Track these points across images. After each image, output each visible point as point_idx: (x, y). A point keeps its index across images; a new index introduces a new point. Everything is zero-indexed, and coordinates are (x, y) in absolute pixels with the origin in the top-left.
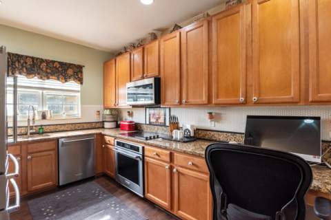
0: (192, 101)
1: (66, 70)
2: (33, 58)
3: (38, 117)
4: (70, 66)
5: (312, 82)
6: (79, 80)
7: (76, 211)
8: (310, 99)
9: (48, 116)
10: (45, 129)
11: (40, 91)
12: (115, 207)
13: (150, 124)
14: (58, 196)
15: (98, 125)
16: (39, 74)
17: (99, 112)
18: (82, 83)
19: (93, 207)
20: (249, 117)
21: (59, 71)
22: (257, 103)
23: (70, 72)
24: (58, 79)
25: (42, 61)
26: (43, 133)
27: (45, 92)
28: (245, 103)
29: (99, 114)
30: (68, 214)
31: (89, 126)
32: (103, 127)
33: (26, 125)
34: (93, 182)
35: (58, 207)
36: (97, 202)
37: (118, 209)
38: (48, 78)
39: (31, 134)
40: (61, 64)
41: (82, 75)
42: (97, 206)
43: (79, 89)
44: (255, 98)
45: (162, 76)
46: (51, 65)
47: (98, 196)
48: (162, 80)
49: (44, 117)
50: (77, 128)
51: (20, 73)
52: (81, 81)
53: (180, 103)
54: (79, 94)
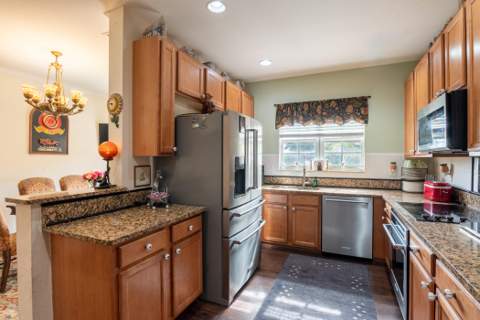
1: (344, 108)
2: (308, 103)
3: (315, 168)
4: (349, 101)
6: (362, 119)
7: (315, 285)
9: (324, 167)
10: (320, 182)
11: (317, 138)
12: (359, 311)
14: (314, 262)
15: (392, 185)
16: (314, 119)
17: (394, 163)
18: (366, 122)
19: (335, 293)
21: (336, 112)
23: (350, 109)
24: (334, 122)
25: (317, 103)
26: (316, 186)
27: (322, 138)
29: (395, 168)
30: (307, 284)
31: (377, 184)
32: (401, 190)
33: (302, 175)
34: (364, 267)
35: (304, 272)
36: (343, 291)
37: (359, 315)
38: (324, 122)
39: (307, 185)
40: (338, 101)
41: (366, 111)
42: (340, 295)
43: (363, 131)
46: (327, 106)
47: (354, 285)
48: (469, 93)
49: (320, 168)
50: (358, 185)
51: (298, 122)
52: (365, 118)
54: (362, 139)
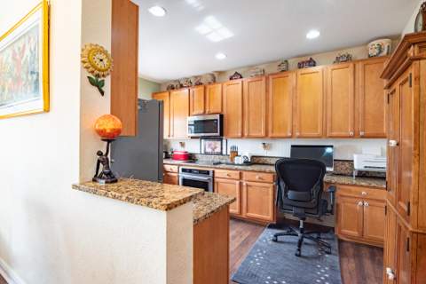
0: (252, 134)
5: (329, 125)
8: (328, 135)
13: (206, 153)
20: (292, 146)
22: (299, 137)
28: (291, 137)
44: (298, 134)
45: (225, 113)
48: (225, 117)
53: (243, 136)
